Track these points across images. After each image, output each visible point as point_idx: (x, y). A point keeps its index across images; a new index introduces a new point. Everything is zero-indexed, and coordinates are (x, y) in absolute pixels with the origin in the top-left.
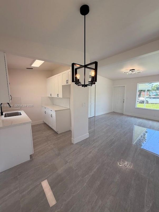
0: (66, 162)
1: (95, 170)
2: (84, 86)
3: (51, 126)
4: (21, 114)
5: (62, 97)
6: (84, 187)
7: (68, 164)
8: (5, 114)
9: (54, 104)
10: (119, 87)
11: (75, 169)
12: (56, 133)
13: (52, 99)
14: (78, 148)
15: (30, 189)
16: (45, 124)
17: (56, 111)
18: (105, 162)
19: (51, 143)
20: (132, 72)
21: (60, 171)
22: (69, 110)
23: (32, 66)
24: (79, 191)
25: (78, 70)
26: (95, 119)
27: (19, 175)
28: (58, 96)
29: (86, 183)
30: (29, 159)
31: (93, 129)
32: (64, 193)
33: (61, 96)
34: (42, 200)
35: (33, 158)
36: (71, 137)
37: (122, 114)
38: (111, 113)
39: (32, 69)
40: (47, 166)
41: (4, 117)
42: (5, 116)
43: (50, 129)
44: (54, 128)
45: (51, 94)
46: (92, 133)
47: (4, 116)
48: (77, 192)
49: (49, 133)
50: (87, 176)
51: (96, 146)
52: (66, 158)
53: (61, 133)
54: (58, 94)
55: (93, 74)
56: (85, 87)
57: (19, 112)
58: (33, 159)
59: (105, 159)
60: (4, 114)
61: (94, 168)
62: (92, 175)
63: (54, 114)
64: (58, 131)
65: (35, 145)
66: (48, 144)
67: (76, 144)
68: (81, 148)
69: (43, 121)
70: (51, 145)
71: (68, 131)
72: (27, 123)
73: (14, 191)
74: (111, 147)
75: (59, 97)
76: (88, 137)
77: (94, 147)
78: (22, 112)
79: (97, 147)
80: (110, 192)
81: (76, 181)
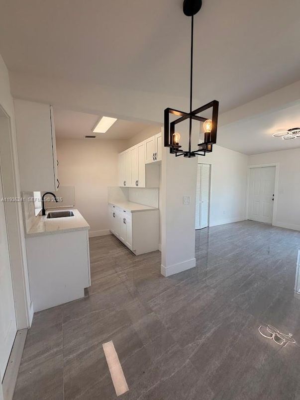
0: (150, 310)
1: (208, 335)
2: (189, 154)
3: (122, 239)
4: (73, 215)
5: (145, 187)
6: (185, 367)
7: (152, 313)
8: (49, 214)
9: (129, 201)
10: (262, 167)
11: (167, 326)
12: (132, 253)
13: (126, 190)
14: (174, 286)
15: (80, 351)
16: (113, 235)
17: (132, 212)
18: (232, 321)
19: (121, 271)
20: (293, 133)
21: (137, 325)
22: (158, 211)
23: (94, 132)
24: (173, 374)
25: (176, 126)
26: (208, 232)
27: (65, 321)
28: (137, 185)
29: (188, 360)
30: (82, 295)
31: (204, 252)
32: (144, 372)
33: (142, 184)
34: (101, 376)
35: (90, 294)
36: (160, 263)
37: (269, 226)
38: (243, 221)
39: (94, 137)
40: (113, 313)
41: (47, 218)
42: (49, 217)
43: (122, 244)
44: (129, 244)
45: (125, 182)
46: (202, 259)
47: (46, 216)
48: (170, 375)
49: (119, 252)
50: (190, 345)
51: (212, 286)
52: (149, 301)
53: (142, 255)
54: (137, 182)
55: (208, 127)
56: (189, 157)
57: (71, 211)
58: (89, 297)
59: (230, 315)
60: (47, 213)
61: (205, 330)
62: (203, 345)
63: (129, 217)
64: (135, 251)
65: (94, 272)
66: (116, 272)
67: (169, 277)
68: (179, 286)
69: (110, 231)
70: (122, 276)
71: (154, 252)
72: (82, 229)
73: (55, 350)
74: (246, 292)
75: (139, 186)
76: (195, 266)
77: (205, 287)
78: (76, 212)
79: (214, 288)
80: (244, 390)
81: (168, 351)
